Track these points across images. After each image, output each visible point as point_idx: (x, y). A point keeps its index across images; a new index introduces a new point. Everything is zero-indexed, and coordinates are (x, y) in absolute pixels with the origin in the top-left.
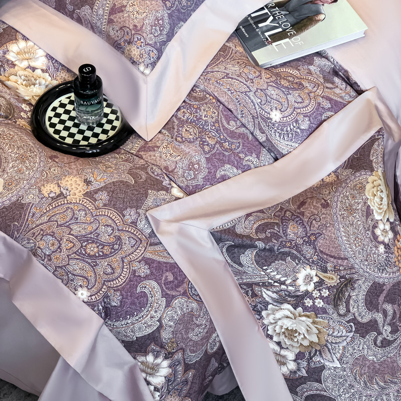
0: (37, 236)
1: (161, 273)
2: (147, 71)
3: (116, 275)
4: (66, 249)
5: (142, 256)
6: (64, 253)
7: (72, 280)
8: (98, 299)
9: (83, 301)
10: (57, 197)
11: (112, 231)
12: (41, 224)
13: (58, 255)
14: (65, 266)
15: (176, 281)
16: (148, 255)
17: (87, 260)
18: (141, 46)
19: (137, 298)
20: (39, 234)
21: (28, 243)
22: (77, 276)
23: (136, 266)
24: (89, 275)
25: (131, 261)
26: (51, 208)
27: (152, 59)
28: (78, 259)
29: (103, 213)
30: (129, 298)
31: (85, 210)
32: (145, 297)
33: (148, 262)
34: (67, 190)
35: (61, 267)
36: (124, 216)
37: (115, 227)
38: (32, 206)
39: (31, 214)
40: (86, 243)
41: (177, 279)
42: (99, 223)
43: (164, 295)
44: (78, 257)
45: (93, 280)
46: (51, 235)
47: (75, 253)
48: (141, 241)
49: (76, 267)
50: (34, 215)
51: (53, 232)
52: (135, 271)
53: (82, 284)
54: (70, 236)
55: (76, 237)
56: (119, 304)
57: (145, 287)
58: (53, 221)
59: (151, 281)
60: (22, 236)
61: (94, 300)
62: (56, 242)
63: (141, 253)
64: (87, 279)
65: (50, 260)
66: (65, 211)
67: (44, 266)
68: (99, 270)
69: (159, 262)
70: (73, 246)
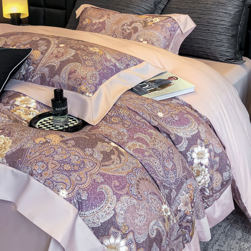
0: (33, 164)
1: (111, 180)
2: (91, 95)
3: (83, 182)
4: (51, 168)
5: (98, 171)
6: (50, 170)
7: (56, 186)
8: (73, 195)
9: (64, 198)
10: (45, 143)
11: (78, 158)
12: (35, 157)
13: (46, 172)
14: (51, 178)
15: (121, 186)
16: (101, 171)
17: (64, 173)
18: (86, 85)
19: (98, 195)
20: (34, 162)
21: (27, 169)
22: (59, 182)
23: (95, 177)
24: (66, 182)
25: (92, 174)
26: (41, 148)
27: (92, 90)
28: (59, 173)
29: (72, 149)
30: (93, 195)
31: (61, 148)
32: (103, 194)
33: (102, 175)
34: (50, 140)
35: (48, 179)
36: (85, 151)
37: (80, 156)
38: (29, 149)
39: (29, 153)
40: (63, 164)
41: (121, 185)
42: (70, 154)
43: (115, 194)
44: (59, 172)
45: (69, 185)
46: (41, 162)
47: (57, 170)
48: (97, 164)
49: (58, 177)
50: (30, 153)
51: (42, 160)
52: (95, 180)
53: (63, 187)
54: (53, 161)
55: (57, 161)
56: (87, 198)
57: (102, 189)
58: (42, 154)
59: (105, 185)
60: (23, 166)
61: (71, 196)
62: (45, 165)
63: (97, 170)
64: (65, 184)
65: (41, 176)
66: (50, 149)
67: (38, 181)
68: (73, 178)
69: (109, 175)
70: (56, 166)
